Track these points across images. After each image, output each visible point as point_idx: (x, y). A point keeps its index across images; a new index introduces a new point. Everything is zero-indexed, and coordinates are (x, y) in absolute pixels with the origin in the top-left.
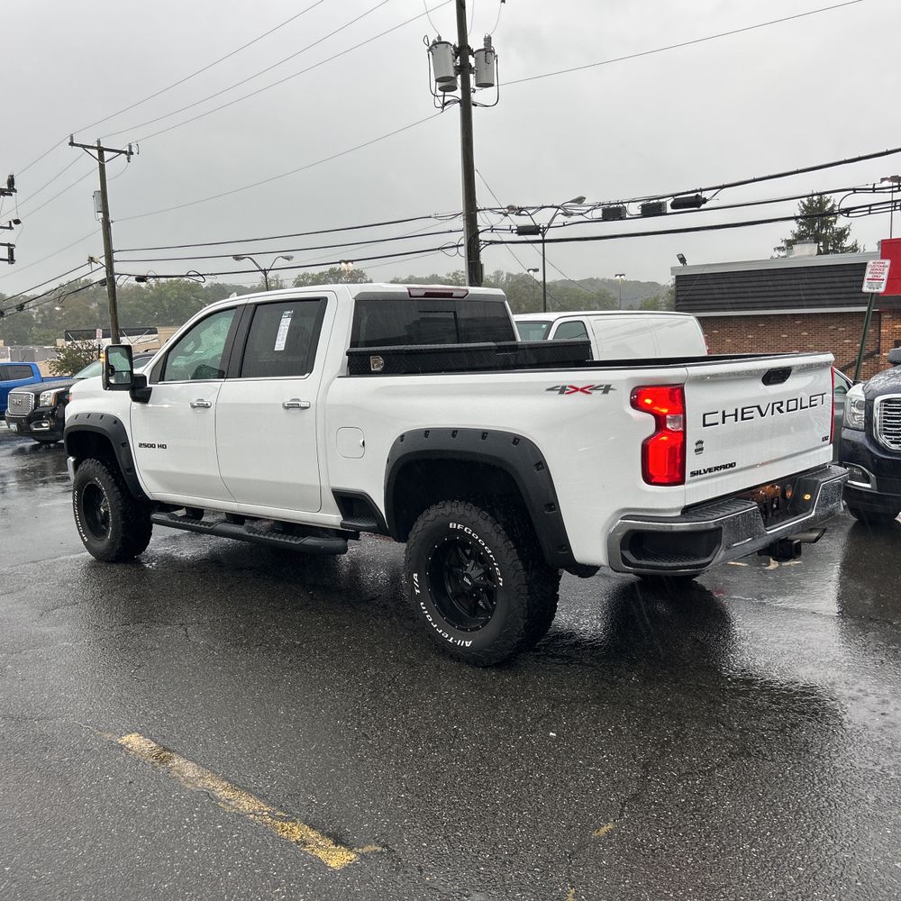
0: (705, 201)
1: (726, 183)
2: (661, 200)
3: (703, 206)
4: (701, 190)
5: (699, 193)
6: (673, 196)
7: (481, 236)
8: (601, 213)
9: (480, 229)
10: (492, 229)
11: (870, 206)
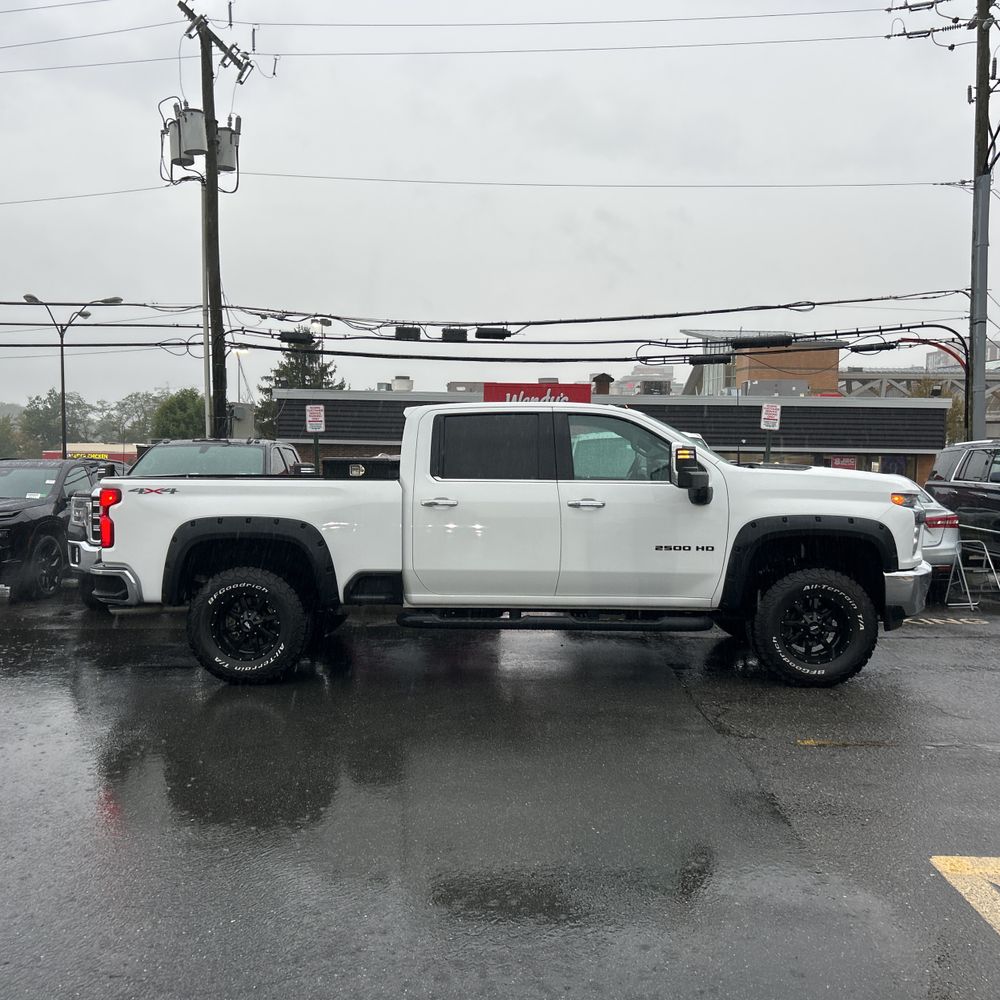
0: (509, 334)
1: (532, 321)
2: (464, 328)
3: (507, 339)
4: (507, 324)
5: (505, 327)
6: (476, 325)
7: (228, 338)
8: (395, 331)
9: (226, 329)
10: (243, 331)
11: (664, 357)
